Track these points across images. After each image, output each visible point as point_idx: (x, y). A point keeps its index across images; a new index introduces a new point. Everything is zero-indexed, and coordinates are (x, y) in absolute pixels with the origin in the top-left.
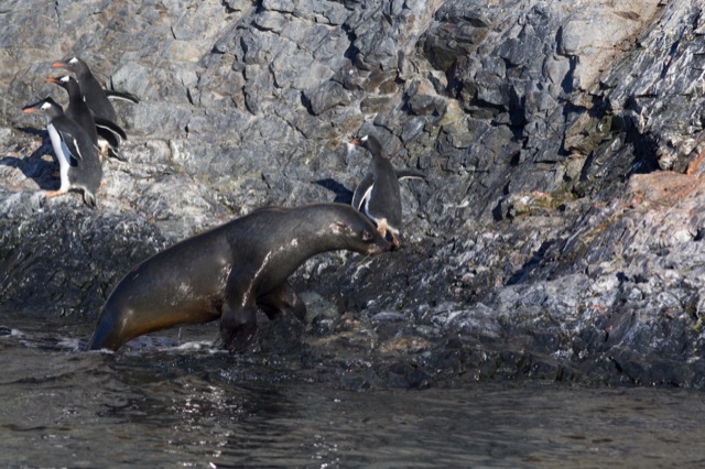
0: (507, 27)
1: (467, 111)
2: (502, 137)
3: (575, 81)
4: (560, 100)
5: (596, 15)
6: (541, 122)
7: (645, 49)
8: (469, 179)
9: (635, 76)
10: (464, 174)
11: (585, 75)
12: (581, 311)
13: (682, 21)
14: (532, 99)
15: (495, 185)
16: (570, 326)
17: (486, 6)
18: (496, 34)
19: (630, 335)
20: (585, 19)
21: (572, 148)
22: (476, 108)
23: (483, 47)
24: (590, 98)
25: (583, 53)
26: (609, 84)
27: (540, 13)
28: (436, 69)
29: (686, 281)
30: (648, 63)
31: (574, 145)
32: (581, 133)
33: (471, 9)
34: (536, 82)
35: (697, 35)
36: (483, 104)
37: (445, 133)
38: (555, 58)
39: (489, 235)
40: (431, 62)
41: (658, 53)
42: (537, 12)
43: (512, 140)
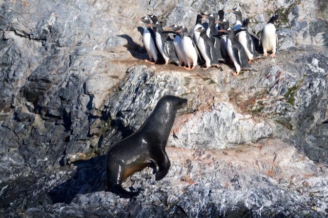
0: (60, 83)
1: (43, 119)
2: (60, 130)
3: (93, 105)
4: (86, 113)
5: (100, 77)
6: (78, 123)
7: (123, 91)
8: (47, 148)
9: (120, 102)
10: (44, 146)
11: (97, 102)
12: (116, 204)
13: (139, 79)
14: (74, 113)
15: (59, 151)
16: (113, 211)
17: (50, 74)
18: (55, 86)
19: (141, 214)
20: (95, 79)
21: (93, 134)
22: (48, 118)
23: (50, 91)
24: (100, 112)
25: (95, 93)
26: (109, 106)
27: (75, 77)
28: (29, 101)
29: (161, 189)
30: (126, 97)
31: (95, 132)
32: (97, 127)
33: (44, 75)
34: (75, 106)
35: (147, 85)
36: (51, 116)
37: (35, 129)
38: (83, 96)
39: (61, 172)
40: (26, 98)
41: (130, 92)
42: (74, 76)
43: (65, 131)
